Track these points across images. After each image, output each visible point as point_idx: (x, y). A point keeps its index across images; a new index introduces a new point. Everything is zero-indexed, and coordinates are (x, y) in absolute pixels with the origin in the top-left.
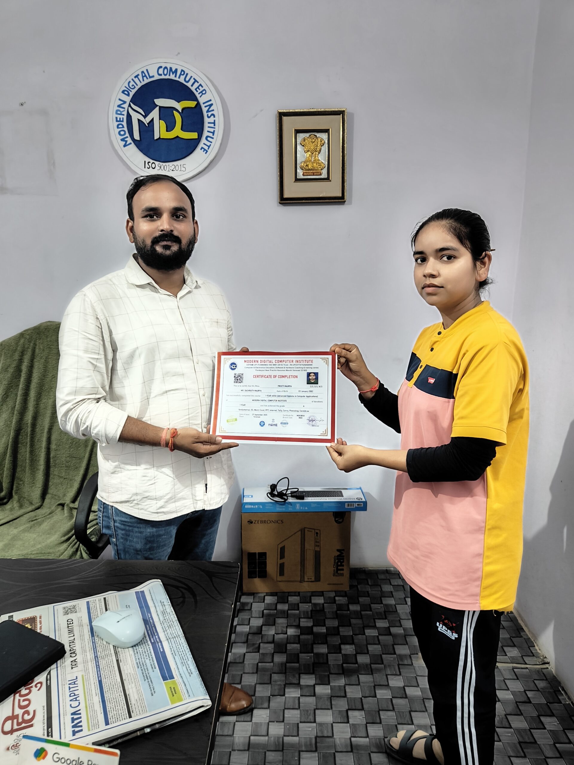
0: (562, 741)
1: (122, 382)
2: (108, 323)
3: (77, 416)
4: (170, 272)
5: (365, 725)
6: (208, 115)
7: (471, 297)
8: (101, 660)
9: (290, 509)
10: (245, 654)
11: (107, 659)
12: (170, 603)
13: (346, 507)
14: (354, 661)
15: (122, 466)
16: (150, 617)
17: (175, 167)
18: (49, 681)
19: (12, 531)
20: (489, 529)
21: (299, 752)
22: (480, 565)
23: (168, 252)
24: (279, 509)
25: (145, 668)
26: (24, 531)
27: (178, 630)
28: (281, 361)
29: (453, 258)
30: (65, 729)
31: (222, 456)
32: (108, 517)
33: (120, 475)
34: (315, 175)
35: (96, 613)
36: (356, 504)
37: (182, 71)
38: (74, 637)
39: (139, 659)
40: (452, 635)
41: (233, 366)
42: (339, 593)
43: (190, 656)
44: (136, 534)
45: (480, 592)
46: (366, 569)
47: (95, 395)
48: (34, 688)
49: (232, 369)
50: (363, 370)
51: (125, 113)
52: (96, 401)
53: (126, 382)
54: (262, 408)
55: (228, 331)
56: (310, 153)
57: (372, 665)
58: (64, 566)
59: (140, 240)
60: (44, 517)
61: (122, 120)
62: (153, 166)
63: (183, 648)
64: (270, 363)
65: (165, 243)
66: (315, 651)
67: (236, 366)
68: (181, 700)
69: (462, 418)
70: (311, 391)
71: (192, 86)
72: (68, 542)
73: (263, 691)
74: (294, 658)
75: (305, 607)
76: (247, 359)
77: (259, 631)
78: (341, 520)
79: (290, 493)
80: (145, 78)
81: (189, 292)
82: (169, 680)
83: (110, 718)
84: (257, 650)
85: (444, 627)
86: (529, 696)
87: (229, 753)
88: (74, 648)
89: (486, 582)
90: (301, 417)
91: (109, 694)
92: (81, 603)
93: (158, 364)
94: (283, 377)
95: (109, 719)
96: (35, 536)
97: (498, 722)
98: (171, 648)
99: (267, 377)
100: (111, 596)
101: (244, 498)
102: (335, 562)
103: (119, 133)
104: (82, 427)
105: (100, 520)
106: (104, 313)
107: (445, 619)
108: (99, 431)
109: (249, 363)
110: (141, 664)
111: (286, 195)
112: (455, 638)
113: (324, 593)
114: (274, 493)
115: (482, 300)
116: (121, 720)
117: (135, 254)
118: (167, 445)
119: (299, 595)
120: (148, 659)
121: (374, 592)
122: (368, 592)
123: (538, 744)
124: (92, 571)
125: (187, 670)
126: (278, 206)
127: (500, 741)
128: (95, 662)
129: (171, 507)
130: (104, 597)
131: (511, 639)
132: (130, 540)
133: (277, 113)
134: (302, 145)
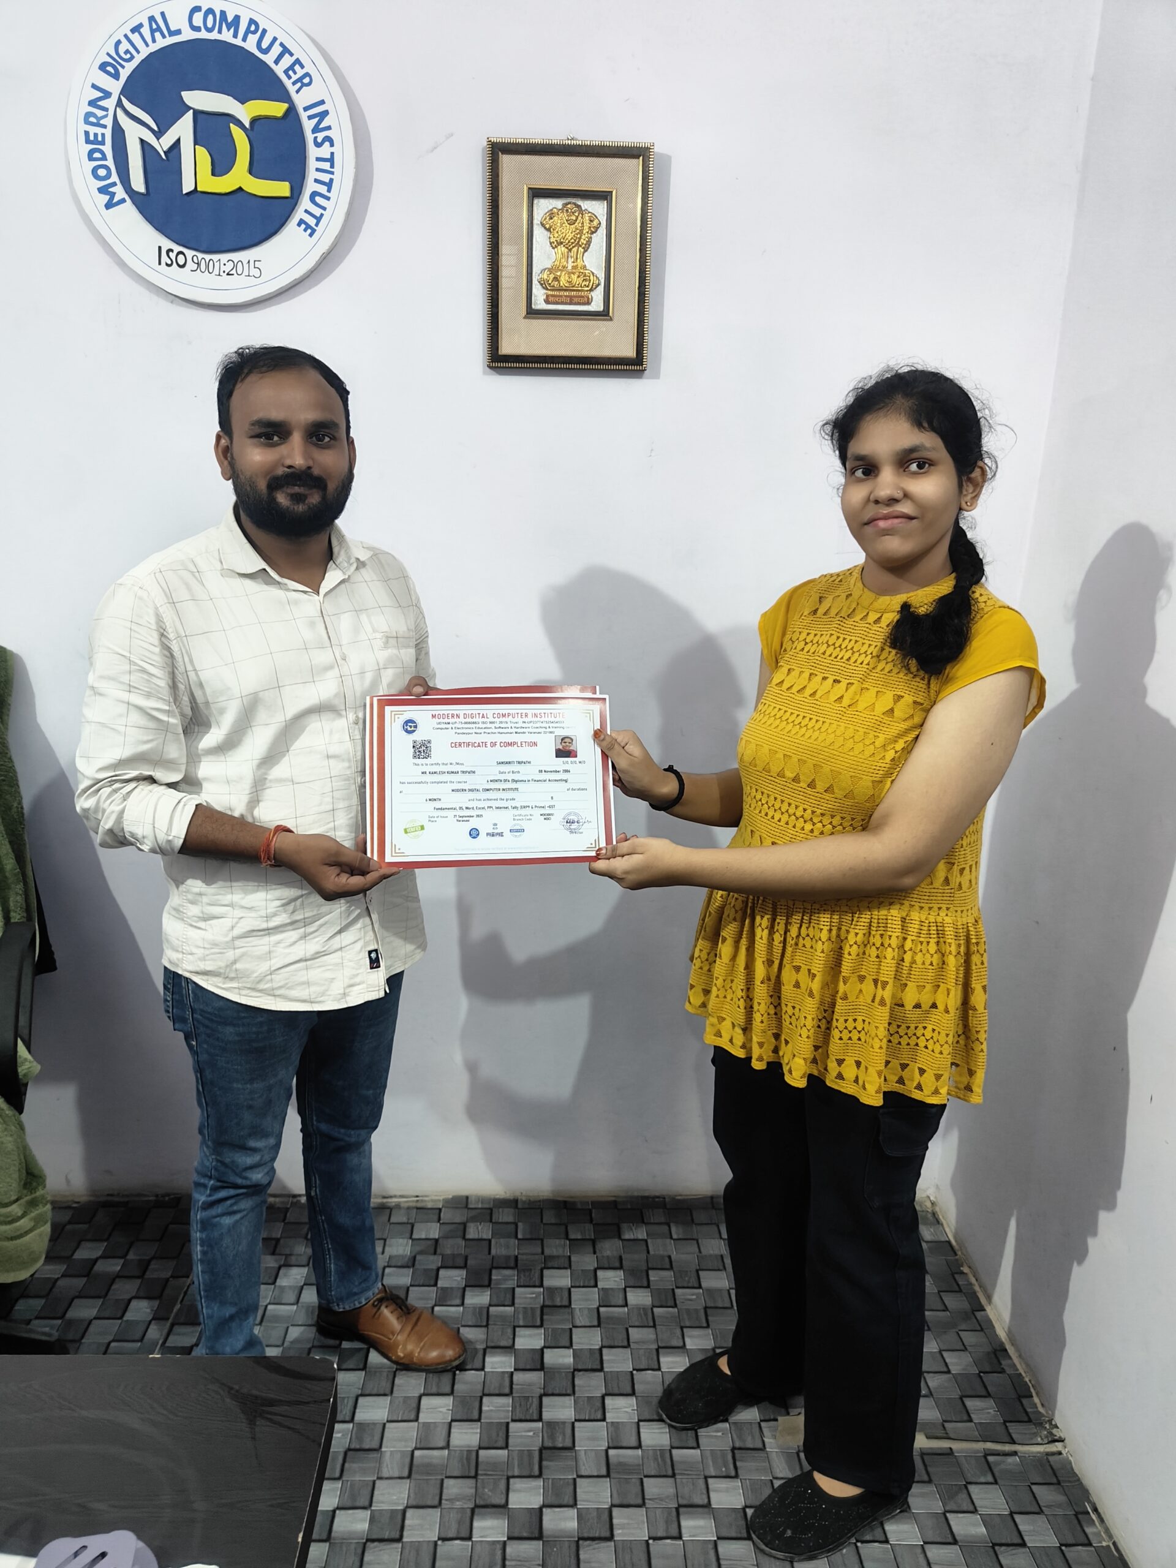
4: (303, 540)
23: (301, 508)
34: (576, 304)
55: (417, 652)
59: (244, 476)
65: (297, 489)
81: (343, 582)
111: (504, 349)
126: (484, 373)
131: (981, 1377)
133: (486, 143)
134: (545, 228)
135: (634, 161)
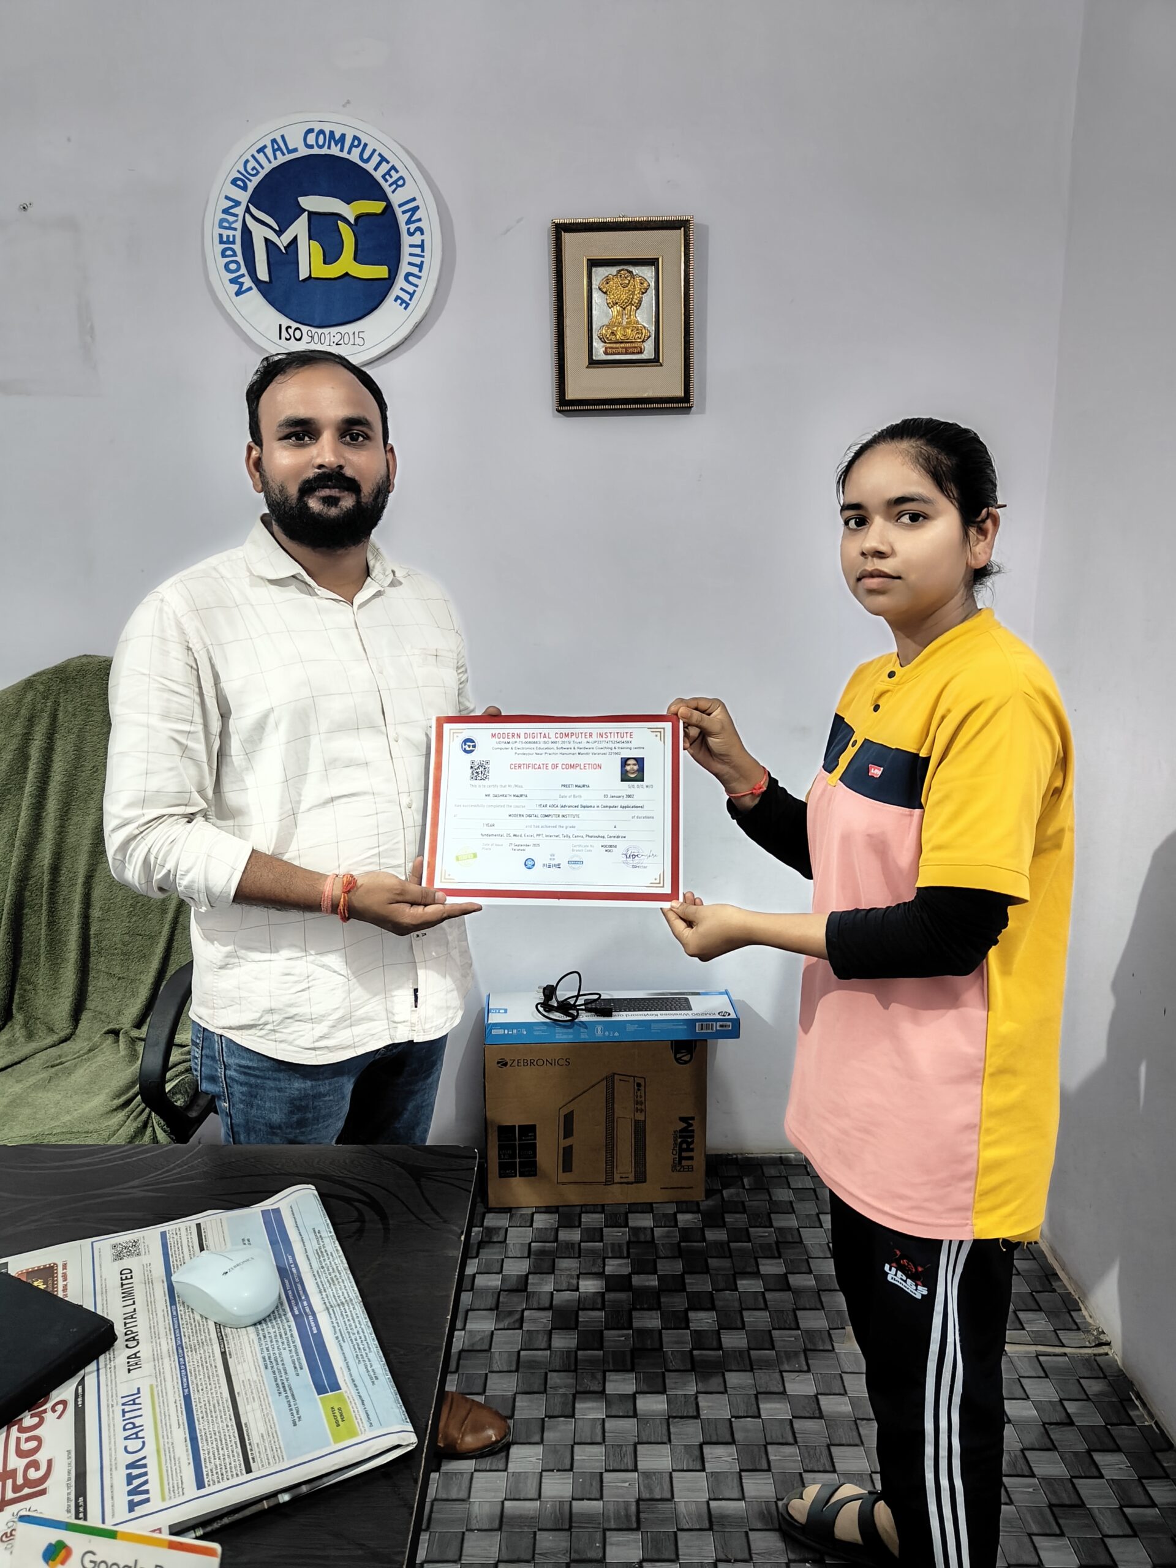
0: (1137, 1503)
1: (243, 780)
2: (210, 659)
3: (147, 850)
4: (339, 552)
5: (738, 1476)
6: (409, 229)
7: (957, 600)
8: (190, 1353)
9: (582, 1037)
10: (492, 1333)
11: (202, 1352)
12: (333, 1234)
13: (697, 1031)
14: (715, 1344)
15: (242, 953)
16: (291, 1261)
17: (343, 337)
18: (80, 1399)
19: (11, 1086)
20: (992, 1075)
21: (605, 1530)
22: (974, 1148)
23: (333, 512)
24: (562, 1036)
25: (281, 1367)
26: (36, 1087)
27: (348, 1288)
28: (567, 735)
29: (921, 518)
30: (112, 1498)
31: (448, 930)
32: (213, 1058)
33: (236, 970)
34: (630, 354)
35: (181, 1255)
36: (718, 1023)
37: (355, 138)
38: (133, 1307)
39: (267, 1349)
40: (916, 1290)
41: (469, 746)
42: (685, 1206)
43: (373, 1343)
44: (271, 1094)
45: (974, 1202)
46: (739, 1156)
47: (183, 808)
48: (50, 1413)
49: (465, 751)
50: (735, 752)
51: (238, 225)
52: (187, 820)
53: (250, 780)
54: (529, 832)
55: (458, 674)
56: (618, 308)
57: (752, 1352)
58: (115, 1160)
59: (275, 486)
60: (78, 1057)
61: (231, 239)
62: (298, 334)
63: (358, 1326)
64: (545, 740)
65: (326, 492)
66: (636, 1324)
67: (474, 746)
68: (353, 1433)
69: (939, 848)
70: (629, 796)
71: (376, 169)
72: (127, 1109)
73: (529, 1409)
74: (592, 1339)
75: (615, 1235)
76: (497, 731)
77: (521, 1286)
78: (686, 1058)
79: (583, 1002)
80: (278, 153)
81: (379, 594)
82: (330, 1393)
83: (207, 1475)
84: (517, 1325)
85: (899, 1273)
86: (1069, 1411)
87: (460, 1535)
88: (134, 1329)
89: (986, 1182)
90: (609, 848)
91: (206, 1423)
92: (150, 1236)
93: (315, 741)
94: (572, 766)
95: (205, 1477)
96: (59, 1097)
97: (1008, 1464)
98: (334, 1327)
99: (539, 768)
100: (213, 1220)
101: (490, 1014)
102: (675, 1144)
103: (226, 266)
104: (158, 873)
105: (196, 1064)
106: (202, 639)
107: (902, 1257)
108: (193, 882)
109: (501, 740)
110: (273, 1360)
111: (570, 395)
112: (923, 1295)
113: (654, 1205)
114: (550, 1003)
115: (979, 607)
116: (230, 1477)
117: (265, 515)
118: (334, 908)
119: (603, 1212)
120: (288, 1349)
121: (757, 1202)
122: (743, 1203)
123: (1088, 1508)
124: (173, 1169)
125: (368, 1371)
126: (554, 416)
127: (1011, 1502)
128: (176, 1357)
129: (343, 1036)
130: (198, 1221)
131: (1033, 1296)
132: (258, 1105)
133: (551, 225)
134: (603, 292)
135: (678, 231)
